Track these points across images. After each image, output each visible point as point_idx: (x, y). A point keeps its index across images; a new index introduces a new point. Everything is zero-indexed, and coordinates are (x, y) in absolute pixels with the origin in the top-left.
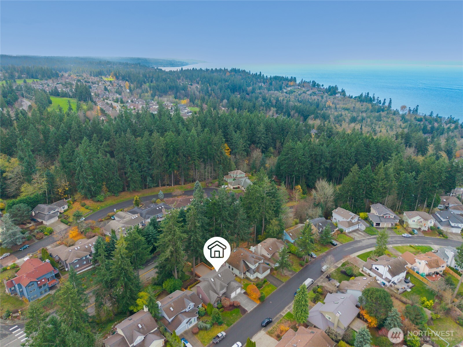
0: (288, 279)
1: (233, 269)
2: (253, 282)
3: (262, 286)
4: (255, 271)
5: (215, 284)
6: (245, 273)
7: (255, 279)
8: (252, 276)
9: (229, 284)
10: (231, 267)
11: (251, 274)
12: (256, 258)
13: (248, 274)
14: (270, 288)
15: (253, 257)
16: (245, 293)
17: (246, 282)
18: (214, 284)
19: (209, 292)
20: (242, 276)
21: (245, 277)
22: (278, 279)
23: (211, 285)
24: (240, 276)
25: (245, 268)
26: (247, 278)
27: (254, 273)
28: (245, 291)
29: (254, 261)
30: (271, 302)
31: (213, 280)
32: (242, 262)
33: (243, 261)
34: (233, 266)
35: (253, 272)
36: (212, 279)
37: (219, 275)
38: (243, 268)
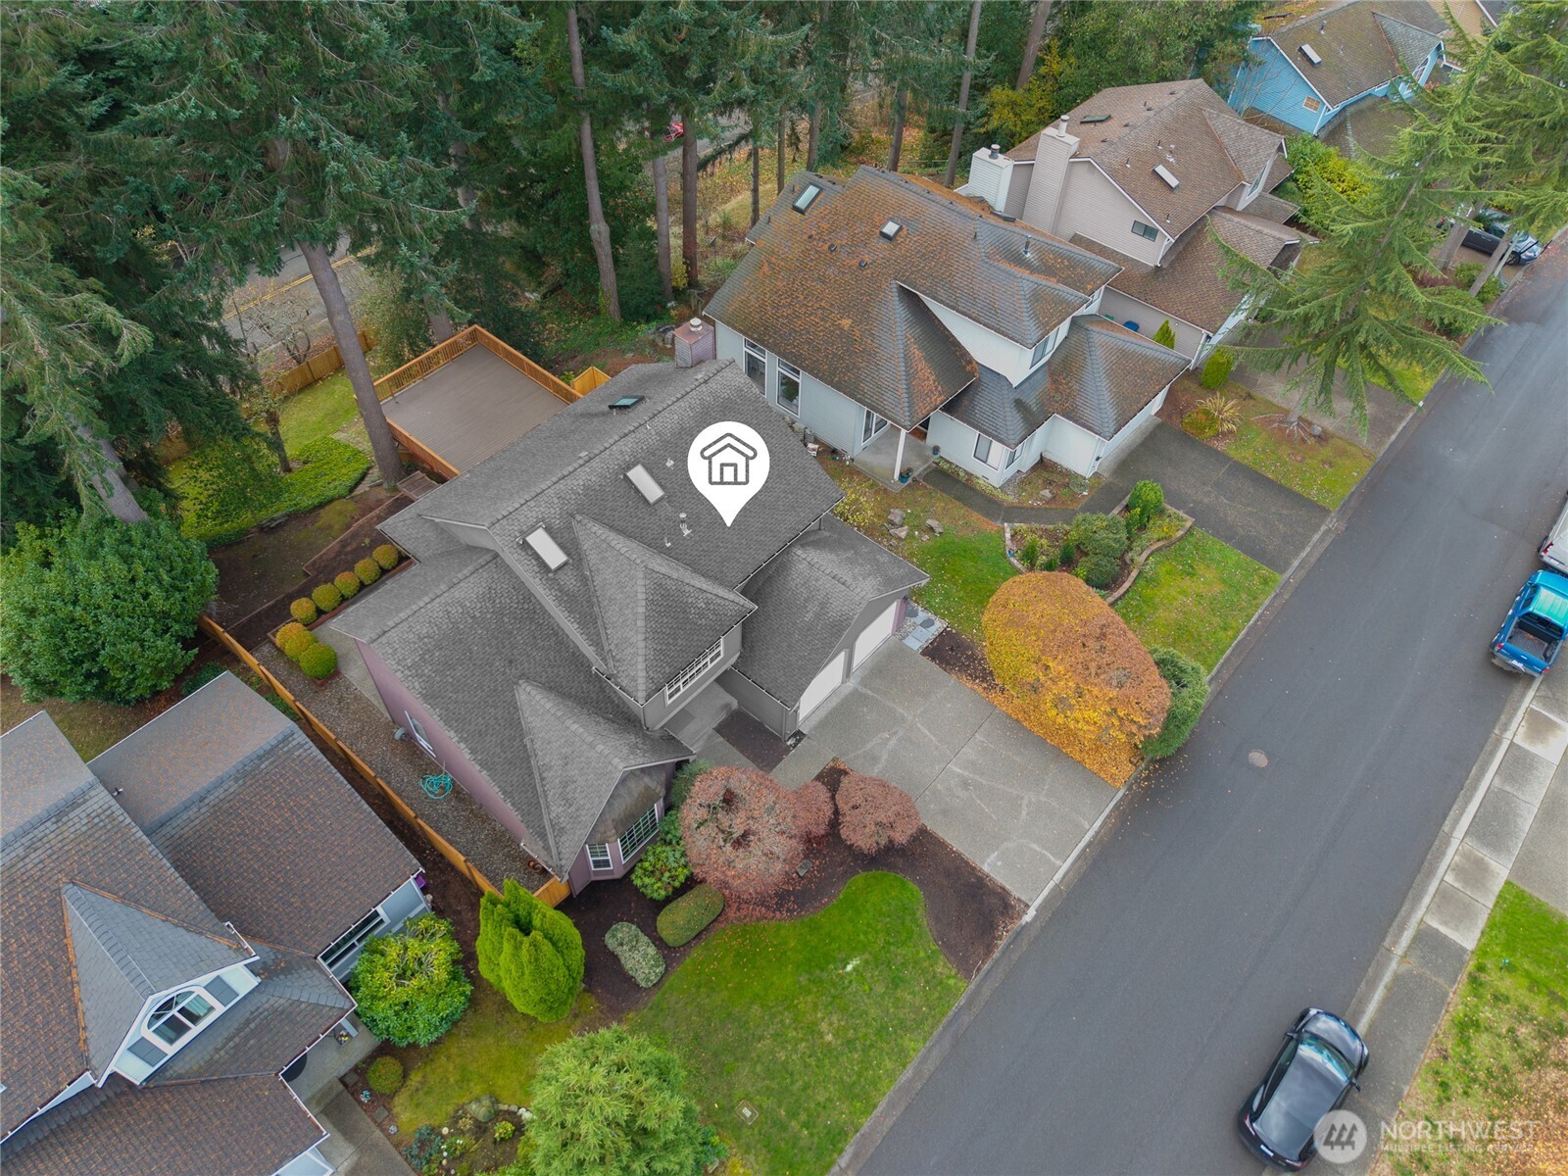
0: (1355, 473)
1: (790, 390)
2: (1010, 513)
3: (1125, 567)
4: (1031, 401)
5: (585, 605)
6: (921, 432)
7: (1022, 481)
8: (998, 452)
9: (760, 585)
10: (773, 367)
11: (990, 431)
12: (1048, 270)
13: (956, 442)
14: (1207, 581)
15: (1018, 260)
16: (948, 652)
17: (943, 517)
18: (568, 599)
19: (513, 707)
20: (900, 455)
21: (919, 468)
22: (1258, 479)
23: (530, 611)
24: (874, 461)
25: (927, 374)
26: (946, 479)
27: (1032, 423)
28: (939, 625)
29: (1036, 297)
30: (1259, 759)
31: (554, 556)
32: (897, 312)
33: (911, 299)
34: (795, 360)
35: (1014, 421)
36: (540, 540)
37: (639, 476)
38: (910, 375)
